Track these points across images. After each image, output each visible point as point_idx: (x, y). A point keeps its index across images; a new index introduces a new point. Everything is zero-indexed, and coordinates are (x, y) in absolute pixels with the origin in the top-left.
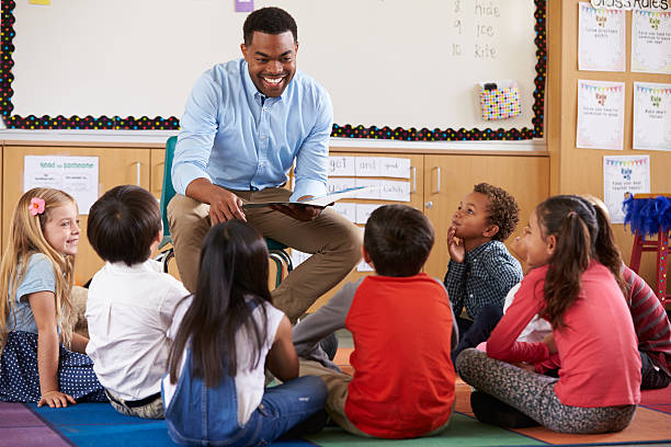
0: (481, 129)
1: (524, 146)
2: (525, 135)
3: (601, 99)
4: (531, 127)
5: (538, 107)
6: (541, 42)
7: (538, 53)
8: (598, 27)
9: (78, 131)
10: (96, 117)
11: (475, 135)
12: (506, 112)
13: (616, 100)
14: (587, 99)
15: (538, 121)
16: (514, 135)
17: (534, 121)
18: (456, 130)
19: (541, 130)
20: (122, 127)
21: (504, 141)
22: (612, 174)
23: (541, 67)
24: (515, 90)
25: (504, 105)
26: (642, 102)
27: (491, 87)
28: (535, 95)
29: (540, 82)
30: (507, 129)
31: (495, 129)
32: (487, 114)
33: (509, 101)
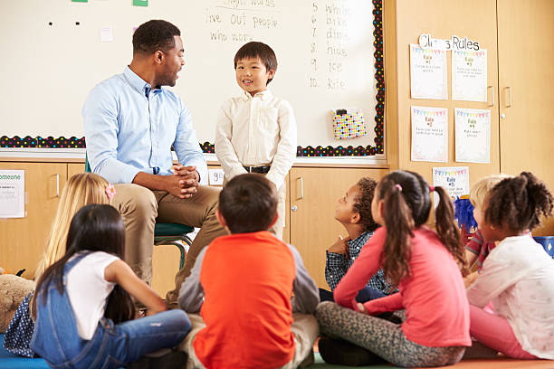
0: (335, 147)
1: (369, 160)
2: (370, 151)
3: (430, 121)
4: (373, 145)
5: (379, 129)
6: (380, 77)
7: (378, 86)
8: (426, 64)
9: (7, 149)
10: (22, 137)
11: (330, 152)
12: (354, 132)
13: (441, 123)
14: (419, 122)
15: (379, 140)
16: (360, 152)
17: (376, 139)
18: (315, 147)
19: (382, 147)
20: (43, 146)
21: (352, 157)
22: (440, 182)
23: (381, 96)
24: (361, 115)
25: (352, 127)
26: (462, 125)
27: (342, 112)
28: (376, 119)
29: (380, 109)
30: (355, 146)
31: (345, 146)
32: (339, 134)
33: (357, 123)
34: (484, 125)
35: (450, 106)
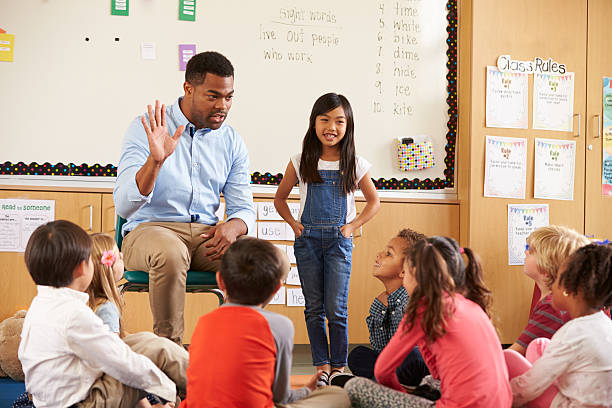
0: (399, 179)
1: (437, 195)
2: (438, 184)
3: (506, 153)
4: (443, 177)
5: (450, 160)
6: (452, 101)
7: (449, 112)
8: (504, 89)
9: (36, 176)
10: (53, 164)
11: (393, 184)
12: (421, 164)
13: (519, 155)
14: (494, 153)
15: (449, 172)
16: (428, 185)
17: (445, 172)
18: (377, 179)
19: (452, 180)
20: (76, 174)
21: (419, 190)
22: (516, 221)
23: (453, 124)
24: (430, 144)
25: (420, 157)
26: (543, 157)
27: (408, 141)
28: (447, 149)
29: (451, 137)
30: (422, 179)
31: (411, 179)
32: (404, 165)
33: (424, 154)
34: (568, 157)
35: (530, 136)
